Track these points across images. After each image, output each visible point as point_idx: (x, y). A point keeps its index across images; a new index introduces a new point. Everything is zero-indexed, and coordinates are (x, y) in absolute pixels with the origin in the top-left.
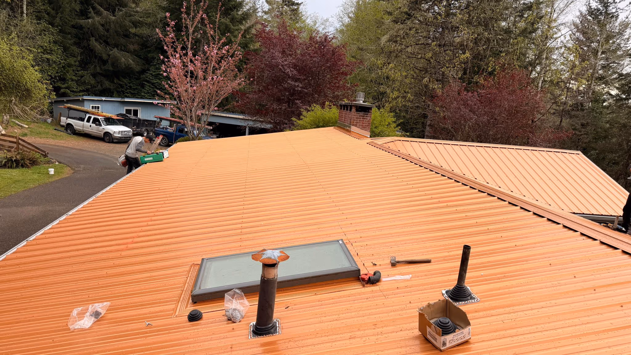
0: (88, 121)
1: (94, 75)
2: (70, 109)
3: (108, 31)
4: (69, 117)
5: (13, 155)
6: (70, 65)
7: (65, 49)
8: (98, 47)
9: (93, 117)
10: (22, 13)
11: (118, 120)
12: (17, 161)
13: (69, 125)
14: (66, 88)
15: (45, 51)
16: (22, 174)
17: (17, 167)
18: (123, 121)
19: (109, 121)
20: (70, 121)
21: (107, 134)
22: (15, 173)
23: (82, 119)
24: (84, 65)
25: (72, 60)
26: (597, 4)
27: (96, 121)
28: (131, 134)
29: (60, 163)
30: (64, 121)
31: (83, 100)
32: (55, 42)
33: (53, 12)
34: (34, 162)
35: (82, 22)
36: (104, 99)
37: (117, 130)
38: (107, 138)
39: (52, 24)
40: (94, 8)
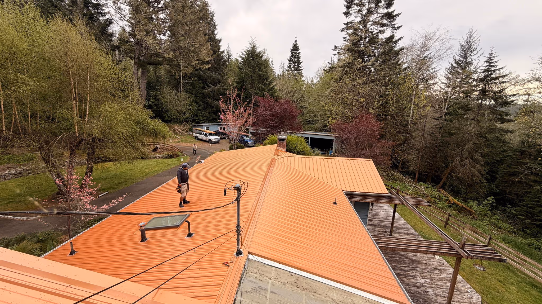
0: (203, 135)
1: (209, 113)
2: (197, 130)
3: (214, 94)
4: (196, 133)
5: (170, 153)
6: (199, 110)
7: (197, 103)
8: (210, 100)
9: (205, 133)
10: (181, 90)
11: (215, 134)
12: (171, 156)
13: (196, 136)
14: (198, 119)
15: (190, 105)
16: (172, 161)
17: (171, 158)
18: (217, 133)
19: (211, 134)
20: (197, 135)
21: (210, 140)
22: (169, 161)
23: (201, 134)
24: (205, 109)
25: (200, 108)
26: (460, 57)
27: (206, 135)
28: (219, 139)
29: (187, 155)
30: (195, 135)
31: (202, 125)
32: (193, 101)
33: (192, 88)
34: (177, 156)
35: (203, 91)
36: (210, 124)
37: (213, 138)
38: (210, 141)
39: (192, 94)
40: (208, 86)
